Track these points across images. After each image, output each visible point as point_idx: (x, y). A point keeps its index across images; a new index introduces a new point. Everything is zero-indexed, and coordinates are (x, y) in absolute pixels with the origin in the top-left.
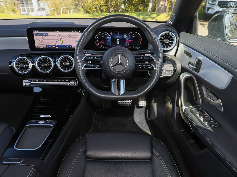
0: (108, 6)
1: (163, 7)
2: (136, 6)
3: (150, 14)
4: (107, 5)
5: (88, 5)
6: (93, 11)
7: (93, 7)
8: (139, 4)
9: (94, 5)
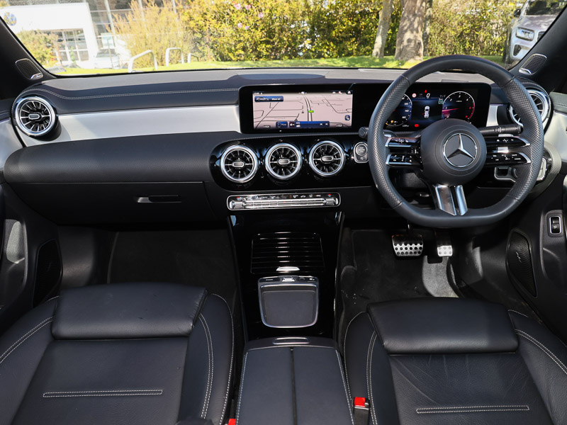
0: (273, 43)
1: (412, 44)
2: (341, 42)
3: (377, 61)
4: (272, 41)
5: (226, 40)
6: (238, 56)
7: (238, 47)
8: (347, 39)
9: (240, 41)
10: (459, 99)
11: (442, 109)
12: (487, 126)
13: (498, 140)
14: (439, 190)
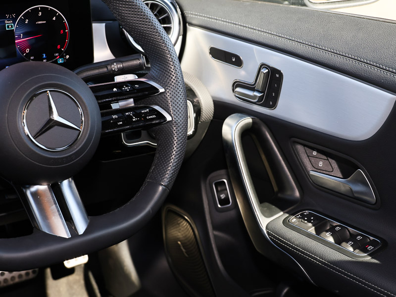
10: (41, 19)
11: (14, 39)
12: (95, 61)
13: (115, 89)
14: (35, 195)
